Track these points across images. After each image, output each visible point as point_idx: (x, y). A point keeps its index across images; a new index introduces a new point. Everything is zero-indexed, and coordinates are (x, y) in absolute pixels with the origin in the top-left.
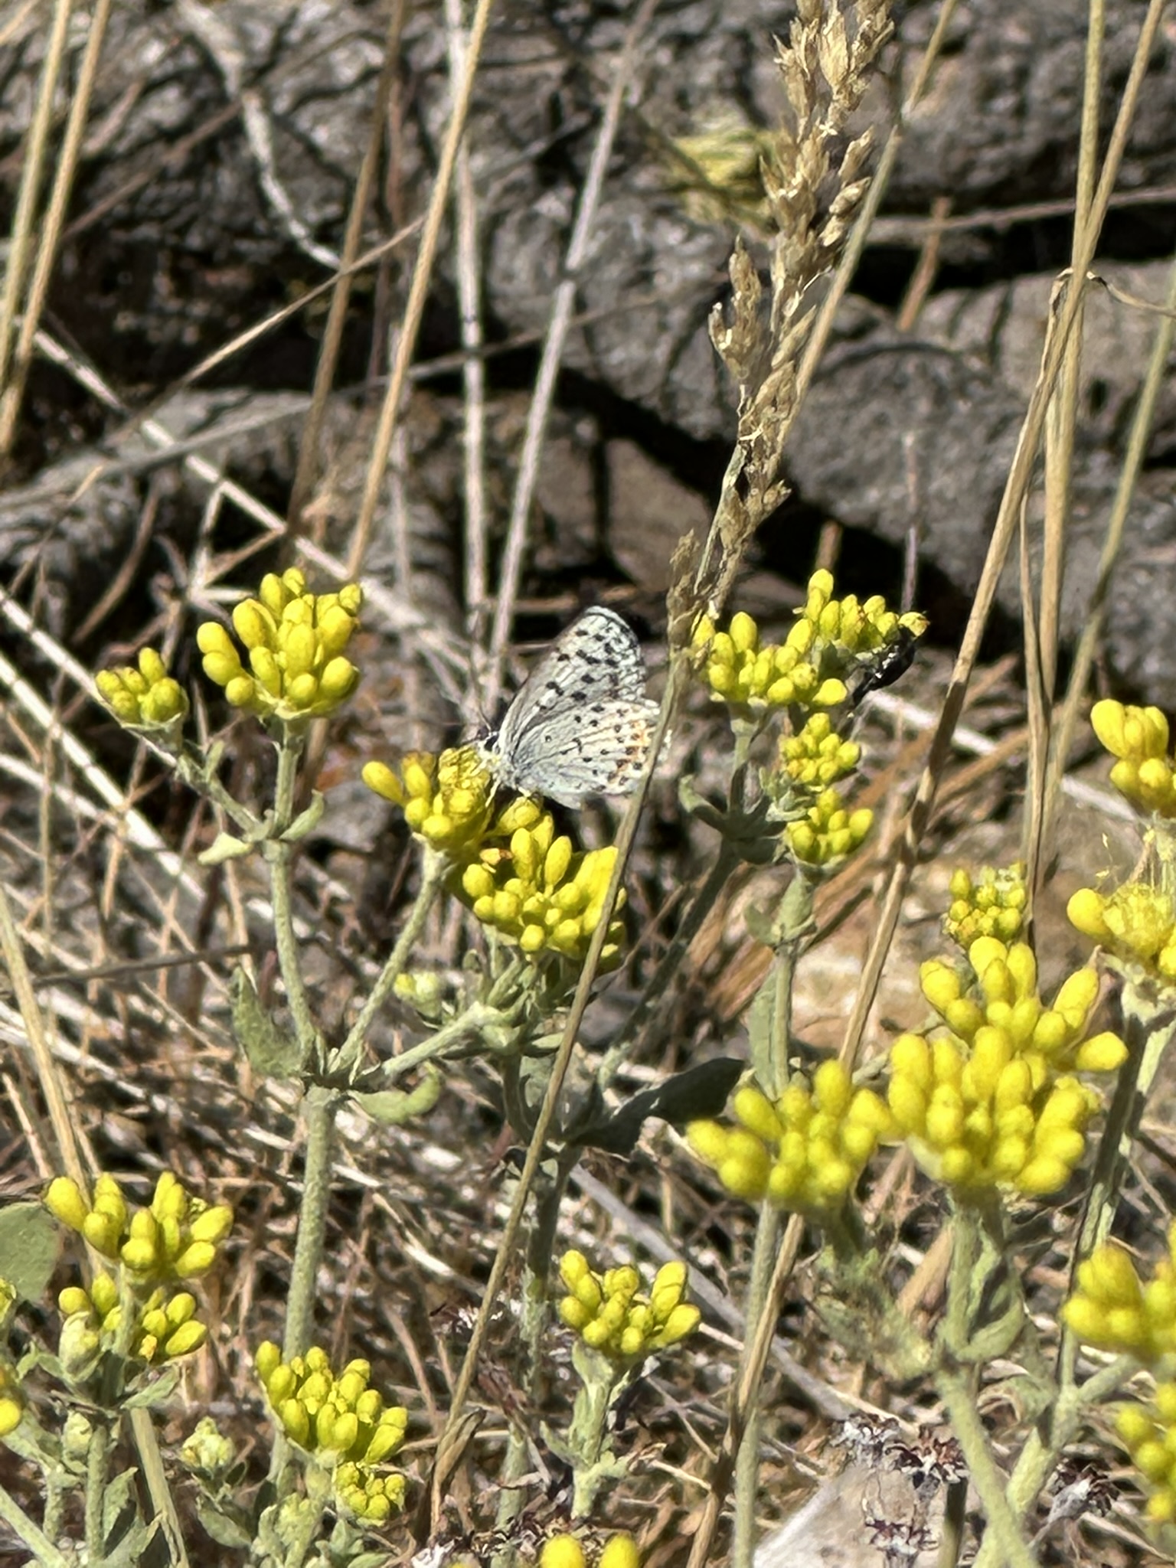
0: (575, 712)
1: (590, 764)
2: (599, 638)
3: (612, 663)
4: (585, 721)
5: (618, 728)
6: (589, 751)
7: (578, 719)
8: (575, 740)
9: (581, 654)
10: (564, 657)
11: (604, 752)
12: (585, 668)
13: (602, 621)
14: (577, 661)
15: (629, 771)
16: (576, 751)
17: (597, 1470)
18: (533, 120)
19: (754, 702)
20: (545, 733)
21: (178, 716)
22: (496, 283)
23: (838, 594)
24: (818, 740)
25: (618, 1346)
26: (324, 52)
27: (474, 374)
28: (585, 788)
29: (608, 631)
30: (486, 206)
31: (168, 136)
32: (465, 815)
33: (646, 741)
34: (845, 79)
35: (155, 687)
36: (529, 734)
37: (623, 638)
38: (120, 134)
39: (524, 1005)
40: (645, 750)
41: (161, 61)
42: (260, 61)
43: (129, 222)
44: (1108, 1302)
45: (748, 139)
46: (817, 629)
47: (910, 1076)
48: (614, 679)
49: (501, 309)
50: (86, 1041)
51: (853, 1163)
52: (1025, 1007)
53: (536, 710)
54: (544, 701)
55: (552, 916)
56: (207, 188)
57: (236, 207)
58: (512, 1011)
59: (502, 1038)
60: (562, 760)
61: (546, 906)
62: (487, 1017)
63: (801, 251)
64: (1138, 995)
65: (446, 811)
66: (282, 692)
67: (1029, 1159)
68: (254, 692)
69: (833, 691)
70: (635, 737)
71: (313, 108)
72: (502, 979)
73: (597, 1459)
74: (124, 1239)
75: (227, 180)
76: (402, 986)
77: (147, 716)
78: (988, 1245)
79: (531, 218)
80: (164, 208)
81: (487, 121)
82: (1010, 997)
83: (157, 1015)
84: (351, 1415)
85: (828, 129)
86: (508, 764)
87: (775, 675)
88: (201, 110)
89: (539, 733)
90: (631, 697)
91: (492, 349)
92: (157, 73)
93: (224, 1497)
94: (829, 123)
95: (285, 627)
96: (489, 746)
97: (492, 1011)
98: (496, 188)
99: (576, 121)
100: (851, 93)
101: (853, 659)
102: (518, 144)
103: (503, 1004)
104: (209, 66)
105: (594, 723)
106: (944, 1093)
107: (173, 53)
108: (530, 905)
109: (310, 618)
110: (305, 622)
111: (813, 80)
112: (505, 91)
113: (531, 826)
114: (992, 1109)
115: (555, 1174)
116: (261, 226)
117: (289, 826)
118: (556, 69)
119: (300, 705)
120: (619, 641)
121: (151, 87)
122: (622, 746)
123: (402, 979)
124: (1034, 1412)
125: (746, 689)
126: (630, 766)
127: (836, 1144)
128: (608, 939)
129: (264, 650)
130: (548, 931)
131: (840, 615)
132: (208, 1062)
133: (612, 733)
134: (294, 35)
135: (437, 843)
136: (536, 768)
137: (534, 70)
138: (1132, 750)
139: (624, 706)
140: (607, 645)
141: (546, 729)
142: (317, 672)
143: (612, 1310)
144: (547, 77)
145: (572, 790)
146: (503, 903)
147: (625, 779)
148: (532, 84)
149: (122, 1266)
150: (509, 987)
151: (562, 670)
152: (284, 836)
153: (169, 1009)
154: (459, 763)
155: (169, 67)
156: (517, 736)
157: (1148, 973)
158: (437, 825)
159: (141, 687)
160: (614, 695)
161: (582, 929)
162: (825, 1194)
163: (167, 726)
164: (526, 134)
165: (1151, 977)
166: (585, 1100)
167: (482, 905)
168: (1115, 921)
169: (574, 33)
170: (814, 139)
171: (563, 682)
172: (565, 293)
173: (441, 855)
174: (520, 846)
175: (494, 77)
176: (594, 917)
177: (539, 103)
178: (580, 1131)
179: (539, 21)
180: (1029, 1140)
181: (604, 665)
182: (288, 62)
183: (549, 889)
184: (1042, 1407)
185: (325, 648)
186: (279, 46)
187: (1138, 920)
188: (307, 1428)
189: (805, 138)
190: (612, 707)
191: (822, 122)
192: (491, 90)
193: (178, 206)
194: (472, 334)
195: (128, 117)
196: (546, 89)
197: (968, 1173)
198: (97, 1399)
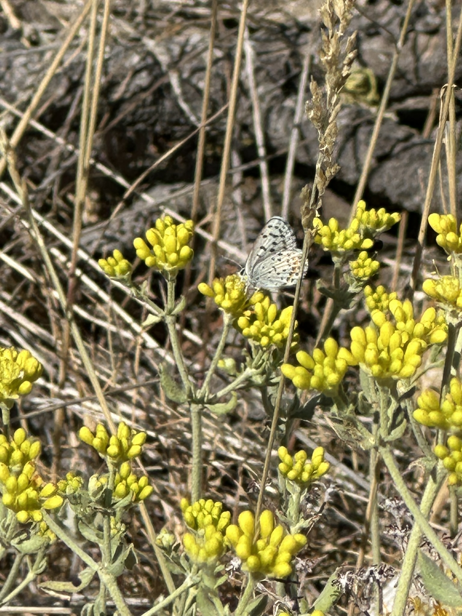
0: (272, 257)
1: (280, 276)
2: (276, 227)
3: (282, 236)
4: (276, 259)
5: (288, 261)
6: (278, 271)
7: (273, 259)
8: (273, 267)
9: (271, 234)
10: (265, 236)
11: (284, 271)
12: (273, 240)
13: (277, 221)
14: (270, 237)
15: (294, 276)
16: (274, 271)
17: (298, 526)
18: (280, 72)
19: (340, 250)
20: (262, 265)
21: (128, 273)
22: (271, 133)
23: (368, 208)
24: (364, 260)
25: (301, 479)
26: (199, 54)
27: (263, 166)
28: (279, 285)
29: (280, 224)
30: (265, 106)
31: (143, 89)
32: (236, 299)
33: (299, 264)
34: (344, 14)
35: (120, 263)
36: (257, 267)
37: (285, 226)
38: (126, 92)
39: (265, 367)
40: (299, 268)
41: (139, 62)
42: (176, 59)
43: (133, 123)
44: (429, 410)
45: (360, 72)
46: (360, 221)
47: (359, 342)
48: (284, 242)
49: (274, 143)
50: (133, 418)
51: (339, 373)
52: (410, 322)
53: (258, 257)
54: (259, 254)
55: (272, 333)
56: (160, 108)
57: (172, 114)
58: (260, 370)
59: (259, 380)
60: (269, 275)
61: (269, 330)
62: (252, 372)
63: (335, 79)
64: (450, 315)
65: (230, 298)
66: (166, 260)
67: (403, 366)
68: (155, 260)
69: (368, 243)
70: (295, 264)
71: (197, 75)
72: (256, 358)
73: (298, 521)
74: (108, 446)
75: (168, 104)
76: (220, 364)
77: (118, 274)
78: (393, 400)
79: (282, 109)
80: (146, 117)
81: (262, 74)
82: (405, 320)
83: (162, 409)
84: (210, 516)
85: (340, 33)
86: (250, 279)
87: (346, 239)
88: (156, 78)
89: (259, 267)
90: (291, 248)
91: (270, 157)
92: (138, 67)
93: (173, 556)
94: (340, 31)
95: (165, 237)
96: (242, 273)
97: (254, 370)
98: (268, 98)
99: (295, 71)
100: (346, 19)
101: (375, 232)
102: (274, 81)
103: (257, 368)
104: (157, 63)
105: (280, 260)
106: (371, 346)
107: (143, 59)
108: (263, 330)
109: (174, 234)
110: (172, 234)
111: (333, 16)
112: (268, 62)
113: (261, 301)
114: (389, 351)
115: (285, 429)
116: (182, 120)
117: (174, 309)
118: (287, 52)
119: (173, 264)
120: (284, 228)
121: (136, 72)
122: (291, 267)
123: (220, 362)
124: (429, 470)
125: (336, 245)
126: (294, 275)
127: (334, 368)
128: (293, 340)
129: (158, 246)
130: (270, 339)
131: (369, 216)
132: (180, 423)
133: (286, 263)
134: (188, 49)
135: (228, 310)
136: (260, 279)
137: (278, 54)
138: (444, 230)
139: (289, 252)
140: (280, 230)
141: (262, 264)
142: (178, 252)
143: (297, 466)
144: (284, 55)
145: (274, 286)
146: (253, 330)
147: (293, 280)
148: (278, 59)
149: (108, 457)
150: (259, 361)
151: (265, 241)
152: (173, 313)
153: (166, 406)
154: (233, 281)
155: (143, 64)
156: (252, 268)
157: (453, 307)
158: (226, 303)
159: (114, 263)
160: (285, 248)
161: (283, 337)
162: (331, 385)
163: (125, 277)
164: (277, 77)
165: (455, 309)
166: (293, 402)
167: (246, 331)
168: (439, 289)
169: (292, 39)
170: (335, 38)
171: (265, 245)
172: (295, 133)
173: (229, 315)
174: (258, 309)
175: (264, 57)
176: (287, 332)
177: (281, 65)
178: (292, 414)
179: (280, 36)
180: (402, 360)
181: (280, 238)
182: (186, 58)
183: (270, 324)
184: (432, 468)
185: (180, 243)
186: (183, 53)
187: (448, 288)
188: (194, 522)
189: (332, 37)
190: (285, 253)
191: (338, 31)
192: (263, 62)
193: (151, 115)
194: (261, 152)
195: (128, 85)
196: (283, 60)
197: (381, 373)
198: (104, 507)
